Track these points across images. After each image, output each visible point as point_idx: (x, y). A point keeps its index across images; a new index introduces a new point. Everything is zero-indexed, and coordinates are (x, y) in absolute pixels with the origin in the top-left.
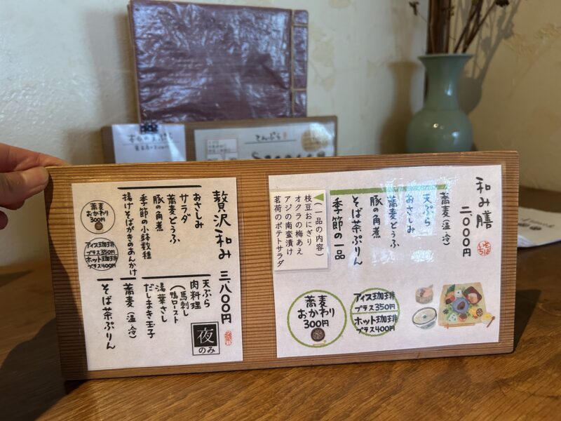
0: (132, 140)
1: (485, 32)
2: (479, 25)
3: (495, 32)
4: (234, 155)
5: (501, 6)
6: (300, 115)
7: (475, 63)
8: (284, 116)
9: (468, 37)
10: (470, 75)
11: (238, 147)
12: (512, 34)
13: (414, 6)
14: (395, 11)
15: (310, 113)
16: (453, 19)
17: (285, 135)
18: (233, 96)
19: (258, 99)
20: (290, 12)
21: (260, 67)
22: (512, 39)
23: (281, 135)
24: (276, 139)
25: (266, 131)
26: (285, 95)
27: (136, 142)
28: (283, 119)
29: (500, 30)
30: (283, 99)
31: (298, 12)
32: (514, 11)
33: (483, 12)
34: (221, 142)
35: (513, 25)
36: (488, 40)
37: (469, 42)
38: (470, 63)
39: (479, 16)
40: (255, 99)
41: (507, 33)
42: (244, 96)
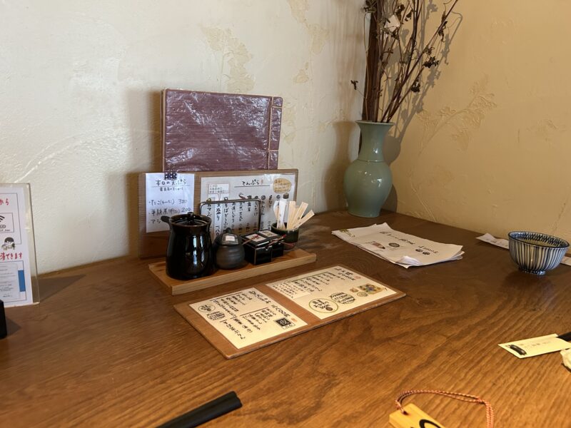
0: (158, 184)
1: (404, 106)
2: (398, 104)
3: (411, 107)
4: (227, 195)
5: (415, 92)
6: (273, 168)
7: (397, 128)
8: (262, 169)
9: (391, 111)
10: (393, 135)
11: (229, 190)
12: (422, 110)
13: (354, 83)
14: (340, 84)
15: (279, 167)
16: (381, 98)
17: (262, 181)
18: (229, 154)
19: (245, 157)
20: (271, 98)
21: (248, 135)
22: (422, 113)
23: (260, 182)
24: (256, 184)
25: (249, 179)
26: (263, 154)
27: (161, 185)
28: (262, 171)
29: (414, 106)
30: (263, 157)
31: (275, 98)
32: (424, 94)
33: (402, 94)
34: (219, 186)
35: (423, 104)
36: (406, 111)
37: (391, 116)
38: (393, 129)
39: (399, 98)
40: (243, 157)
41: (418, 109)
42: (235, 154)
